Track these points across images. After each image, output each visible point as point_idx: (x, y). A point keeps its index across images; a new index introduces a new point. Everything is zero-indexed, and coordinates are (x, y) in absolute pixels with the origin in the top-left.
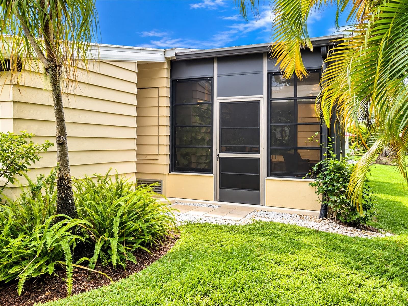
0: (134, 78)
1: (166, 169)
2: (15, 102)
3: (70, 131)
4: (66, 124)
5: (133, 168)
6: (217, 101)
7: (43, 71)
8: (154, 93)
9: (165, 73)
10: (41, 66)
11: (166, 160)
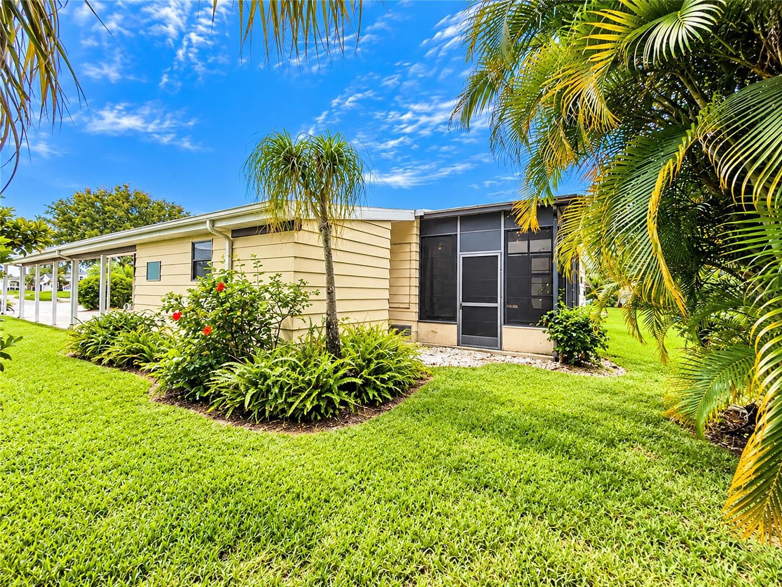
0: (388, 235)
1: (415, 317)
2: (295, 257)
3: (338, 281)
4: (335, 276)
5: (385, 315)
6: (460, 255)
7: (317, 231)
8: (407, 248)
9: (416, 231)
10: (316, 227)
11: (415, 308)
